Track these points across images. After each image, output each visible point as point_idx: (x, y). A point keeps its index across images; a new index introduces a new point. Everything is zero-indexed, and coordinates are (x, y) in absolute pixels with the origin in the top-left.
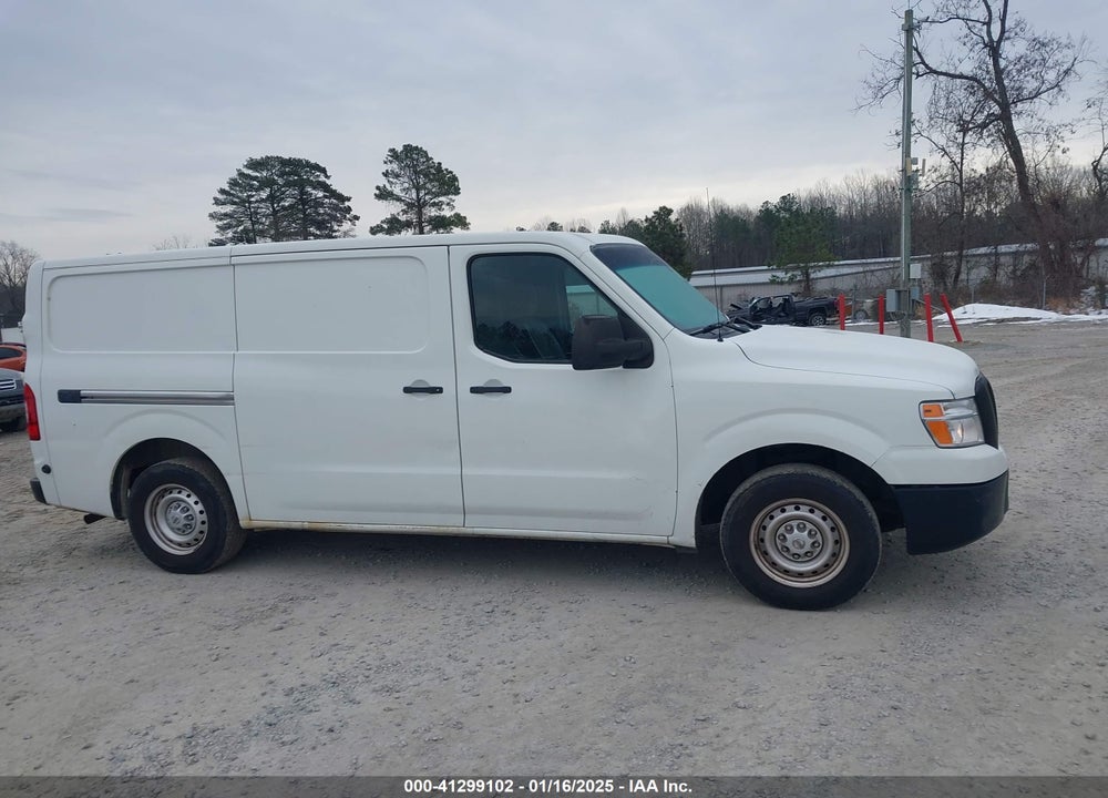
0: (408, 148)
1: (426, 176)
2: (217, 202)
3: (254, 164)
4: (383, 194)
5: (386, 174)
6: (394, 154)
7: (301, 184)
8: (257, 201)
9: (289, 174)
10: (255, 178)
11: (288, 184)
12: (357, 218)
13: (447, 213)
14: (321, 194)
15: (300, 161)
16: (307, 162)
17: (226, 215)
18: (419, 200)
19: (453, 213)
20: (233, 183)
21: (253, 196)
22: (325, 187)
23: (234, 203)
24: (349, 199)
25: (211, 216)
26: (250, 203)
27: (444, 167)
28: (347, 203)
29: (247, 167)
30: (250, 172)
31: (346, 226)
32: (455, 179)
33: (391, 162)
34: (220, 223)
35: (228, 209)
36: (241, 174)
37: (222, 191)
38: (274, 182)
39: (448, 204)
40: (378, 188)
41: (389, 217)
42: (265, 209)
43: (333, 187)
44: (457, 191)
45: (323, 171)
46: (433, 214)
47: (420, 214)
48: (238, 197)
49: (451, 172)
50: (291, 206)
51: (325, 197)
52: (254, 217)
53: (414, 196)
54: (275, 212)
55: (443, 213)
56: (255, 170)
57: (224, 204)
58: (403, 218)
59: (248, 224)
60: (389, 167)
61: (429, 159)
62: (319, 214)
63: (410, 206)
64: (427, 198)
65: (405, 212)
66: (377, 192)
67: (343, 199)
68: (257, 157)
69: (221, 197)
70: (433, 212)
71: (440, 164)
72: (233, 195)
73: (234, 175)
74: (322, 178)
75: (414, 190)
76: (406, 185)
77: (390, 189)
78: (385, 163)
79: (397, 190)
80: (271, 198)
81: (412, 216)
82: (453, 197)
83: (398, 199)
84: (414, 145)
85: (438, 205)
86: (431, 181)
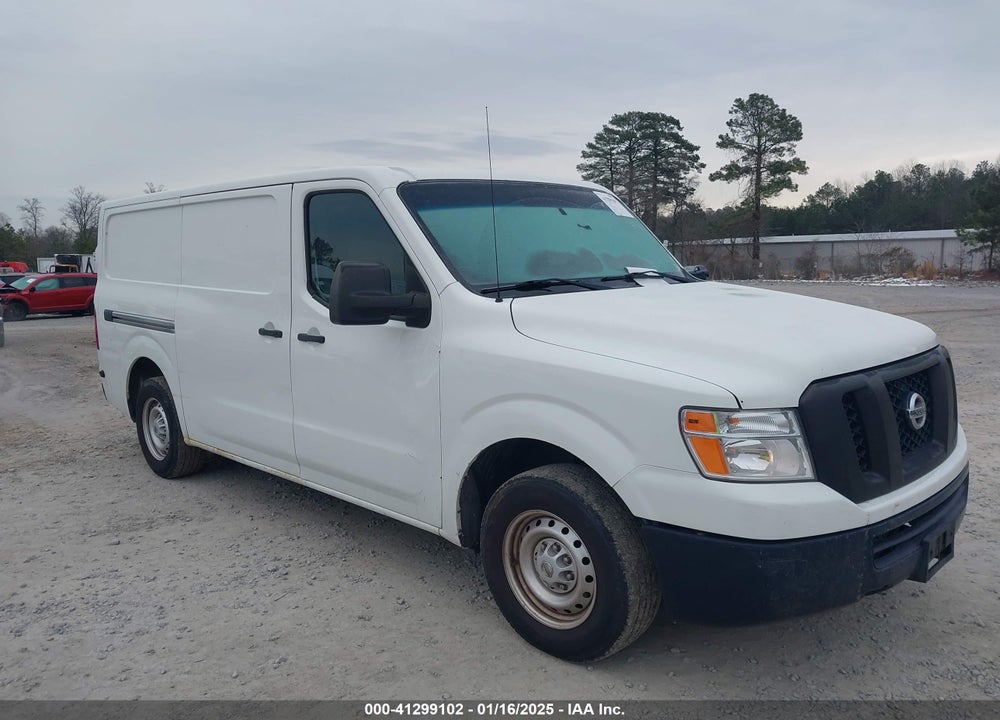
0: (754, 98)
1: (769, 123)
2: (585, 155)
3: (618, 120)
4: (725, 143)
5: (729, 124)
6: (740, 104)
7: (656, 137)
8: (618, 153)
9: (647, 127)
10: (617, 133)
11: (645, 137)
12: (703, 166)
13: (787, 158)
14: (672, 145)
15: (657, 114)
16: (663, 115)
17: (591, 166)
18: (759, 146)
19: (792, 158)
20: (599, 138)
21: (613, 149)
22: (677, 138)
23: (598, 156)
24: (697, 148)
25: (578, 167)
26: (612, 155)
27: (788, 113)
28: (695, 153)
29: (612, 123)
30: (614, 127)
31: (692, 173)
32: (798, 125)
33: (736, 111)
34: (585, 173)
35: (593, 161)
36: (606, 130)
37: (590, 146)
38: (634, 135)
39: (789, 150)
40: (721, 137)
41: (729, 163)
42: (623, 160)
43: (684, 138)
44: (799, 137)
45: (677, 123)
46: (772, 160)
47: (759, 160)
48: (603, 150)
49: (795, 118)
50: (645, 157)
51: (676, 147)
52: (612, 167)
53: (755, 143)
54: (632, 162)
55: (782, 158)
56: (619, 126)
57: (590, 156)
58: (742, 164)
59: (608, 174)
60: (733, 117)
61: (774, 106)
62: (669, 164)
63: (751, 153)
64: (768, 144)
65: (745, 159)
66: (720, 141)
67: (692, 148)
68: (621, 113)
69: (588, 150)
70: (773, 158)
71: (784, 110)
72: (598, 148)
73: (601, 130)
74: (676, 130)
75: (756, 138)
76: (749, 133)
77: (731, 137)
78: (730, 112)
79: (739, 139)
80: (630, 151)
81: (752, 163)
82: (795, 143)
83: (739, 147)
84: (770, 97)
85: (779, 151)
86: (773, 127)
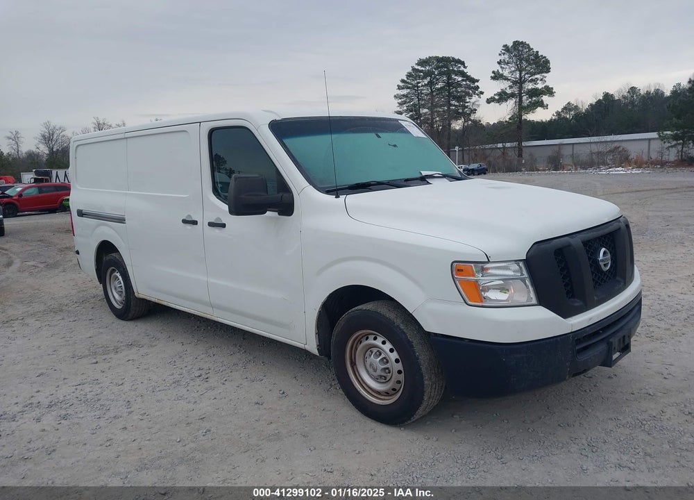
0: (516, 44)
1: (527, 61)
2: (399, 88)
3: (422, 63)
4: (497, 76)
5: (499, 63)
6: (506, 48)
7: (448, 74)
8: (422, 86)
9: (442, 67)
10: (421, 71)
11: (441, 74)
12: (482, 93)
13: (540, 86)
14: (460, 79)
15: (449, 58)
16: (453, 58)
17: (404, 95)
18: (521, 77)
19: (543, 86)
20: (409, 75)
21: (419, 83)
22: (463, 74)
23: (408, 88)
24: (478, 81)
25: (395, 96)
26: (418, 87)
27: (540, 54)
28: (476, 84)
29: (418, 64)
30: (419, 68)
31: (475, 98)
32: (547, 62)
33: (504, 54)
34: (400, 101)
35: (405, 92)
36: (414, 69)
37: (403, 81)
38: (433, 73)
39: (541, 80)
40: (493, 72)
41: (500, 91)
42: (426, 91)
43: (468, 74)
44: (548, 70)
45: (463, 63)
46: (530, 87)
47: (521, 88)
48: (412, 84)
49: (545, 57)
50: (441, 88)
51: (463, 80)
52: (419, 95)
53: (518, 76)
54: (432, 92)
55: (537, 86)
56: (422, 66)
57: (403, 88)
58: (509, 91)
59: (416, 100)
60: (502, 58)
61: (531, 49)
62: (458, 92)
63: (515, 83)
64: (527, 76)
65: (511, 87)
66: (493, 75)
67: (474, 81)
68: (424, 57)
69: (401, 84)
70: (530, 86)
71: (537, 52)
72: (408, 83)
73: (410, 70)
74: (462, 68)
75: (518, 73)
76: (513, 69)
77: (501, 72)
78: (500, 55)
79: (506, 73)
80: (431, 84)
81: (516, 90)
82: (545, 75)
83: (506, 79)
84: (527, 43)
85: (534, 81)
86: (530, 64)
